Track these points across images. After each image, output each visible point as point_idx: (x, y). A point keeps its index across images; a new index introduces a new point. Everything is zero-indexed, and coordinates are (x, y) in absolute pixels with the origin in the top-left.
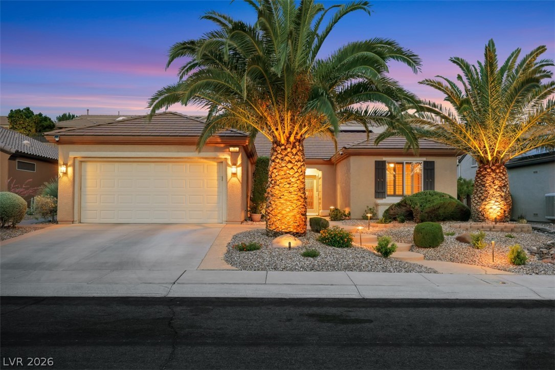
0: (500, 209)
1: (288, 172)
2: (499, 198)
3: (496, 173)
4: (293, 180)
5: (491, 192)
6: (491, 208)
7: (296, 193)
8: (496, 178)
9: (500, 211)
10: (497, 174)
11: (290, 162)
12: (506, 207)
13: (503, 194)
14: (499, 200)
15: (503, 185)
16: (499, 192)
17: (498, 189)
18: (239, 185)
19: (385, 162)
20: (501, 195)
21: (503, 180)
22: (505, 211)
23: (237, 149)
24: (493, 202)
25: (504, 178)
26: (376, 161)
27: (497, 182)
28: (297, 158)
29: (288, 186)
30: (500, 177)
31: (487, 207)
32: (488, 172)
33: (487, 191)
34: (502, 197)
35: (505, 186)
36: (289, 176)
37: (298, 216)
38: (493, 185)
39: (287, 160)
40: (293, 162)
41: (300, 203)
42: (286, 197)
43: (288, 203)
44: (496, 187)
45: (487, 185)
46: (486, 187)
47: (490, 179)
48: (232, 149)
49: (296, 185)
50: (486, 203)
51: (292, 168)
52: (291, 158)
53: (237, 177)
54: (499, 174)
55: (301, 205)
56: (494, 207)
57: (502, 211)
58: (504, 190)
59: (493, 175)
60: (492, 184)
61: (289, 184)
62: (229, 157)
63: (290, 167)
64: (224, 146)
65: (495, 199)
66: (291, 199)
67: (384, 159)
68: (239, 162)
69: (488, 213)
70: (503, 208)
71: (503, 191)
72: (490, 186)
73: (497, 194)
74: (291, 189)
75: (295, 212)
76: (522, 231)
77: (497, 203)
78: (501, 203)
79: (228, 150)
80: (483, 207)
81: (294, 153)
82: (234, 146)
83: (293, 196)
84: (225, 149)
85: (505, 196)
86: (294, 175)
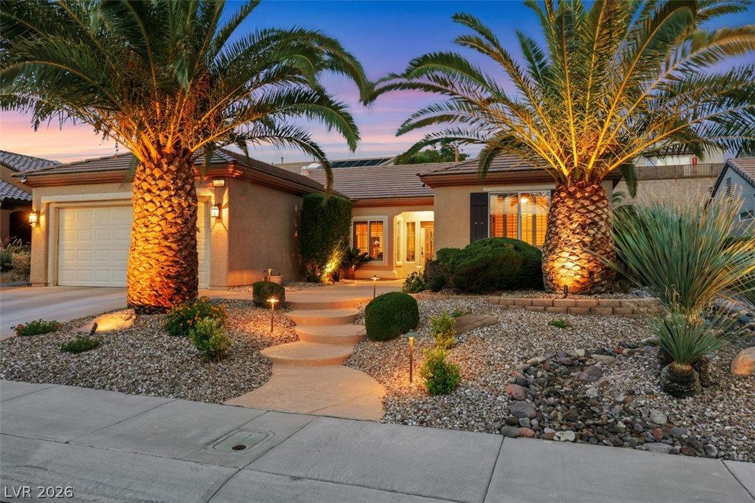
0: (578, 268)
1: (145, 207)
2: (577, 247)
3: (576, 198)
4: (154, 220)
5: (564, 236)
6: (563, 267)
7: (157, 241)
8: (574, 208)
9: (580, 272)
10: (576, 200)
11: (149, 191)
12: (592, 264)
13: (587, 239)
14: (578, 251)
15: (588, 221)
16: (579, 236)
17: (578, 231)
18: (225, 235)
19: (486, 194)
20: (582, 241)
21: (590, 212)
22: (591, 273)
23: (222, 182)
24: (566, 255)
25: (592, 208)
26: (471, 194)
27: (575, 216)
28: (161, 184)
29: (145, 230)
30: (583, 206)
31: (557, 265)
32: (561, 198)
33: (557, 234)
34: (585, 245)
35: (594, 223)
36: (146, 213)
37: (159, 279)
38: (568, 223)
39: (145, 188)
40: (154, 191)
41: (165, 258)
42: (140, 249)
43: (143, 258)
44: (575, 226)
45: (559, 222)
46: (557, 227)
47: (564, 210)
48: (216, 183)
49: (158, 229)
50: (555, 257)
51: (151, 201)
52: (150, 184)
53: (222, 222)
54: (582, 201)
55: (166, 261)
56: (569, 265)
57: (585, 273)
58: (592, 232)
59: (570, 203)
60: (566, 220)
61: (146, 226)
62: (212, 195)
63: (148, 199)
64: (207, 180)
65: (570, 250)
66: (148, 251)
67: (485, 189)
68: (225, 201)
69: (559, 276)
70: (586, 266)
71: (588, 234)
72: (563, 224)
73: (575, 239)
74: (148, 234)
75: (154, 272)
76: (614, 312)
77: (574, 258)
78: (581, 256)
79: (211, 184)
80: (550, 264)
81: (157, 176)
82: (219, 178)
83: (151, 246)
84: (208, 183)
85: (591, 242)
86: (155, 212)
